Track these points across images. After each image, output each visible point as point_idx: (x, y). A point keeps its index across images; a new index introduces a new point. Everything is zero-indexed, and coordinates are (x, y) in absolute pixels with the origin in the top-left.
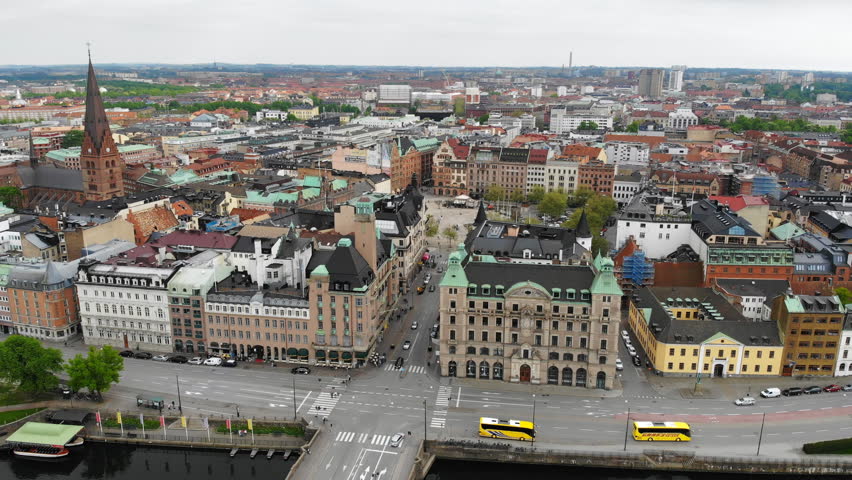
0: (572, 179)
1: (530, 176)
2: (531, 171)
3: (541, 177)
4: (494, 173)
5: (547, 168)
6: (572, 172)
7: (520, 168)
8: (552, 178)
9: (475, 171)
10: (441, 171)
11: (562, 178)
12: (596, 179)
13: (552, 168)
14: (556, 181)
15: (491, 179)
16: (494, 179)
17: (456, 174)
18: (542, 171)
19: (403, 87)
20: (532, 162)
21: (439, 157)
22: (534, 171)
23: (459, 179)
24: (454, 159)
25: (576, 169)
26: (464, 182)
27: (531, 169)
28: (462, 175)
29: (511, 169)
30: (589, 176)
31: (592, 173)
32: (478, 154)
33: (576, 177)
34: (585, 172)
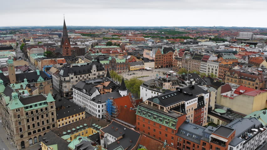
0: (216, 70)
1: (201, 67)
2: (202, 64)
3: (205, 68)
4: (190, 63)
5: (208, 64)
6: (216, 67)
7: (198, 62)
8: (209, 68)
9: (184, 62)
10: (175, 61)
11: (213, 69)
12: (225, 72)
13: (209, 64)
14: (211, 70)
15: (189, 66)
16: (190, 66)
17: (178, 63)
18: (205, 65)
19: (249, 33)
20: (203, 61)
21: (174, 55)
22: (203, 65)
23: (179, 65)
24: (178, 57)
25: (218, 66)
26: (181, 66)
27: (202, 63)
28: (180, 63)
29: (195, 62)
30: (223, 70)
31: (224, 68)
32: (186, 56)
33: (218, 69)
34: (221, 68)
